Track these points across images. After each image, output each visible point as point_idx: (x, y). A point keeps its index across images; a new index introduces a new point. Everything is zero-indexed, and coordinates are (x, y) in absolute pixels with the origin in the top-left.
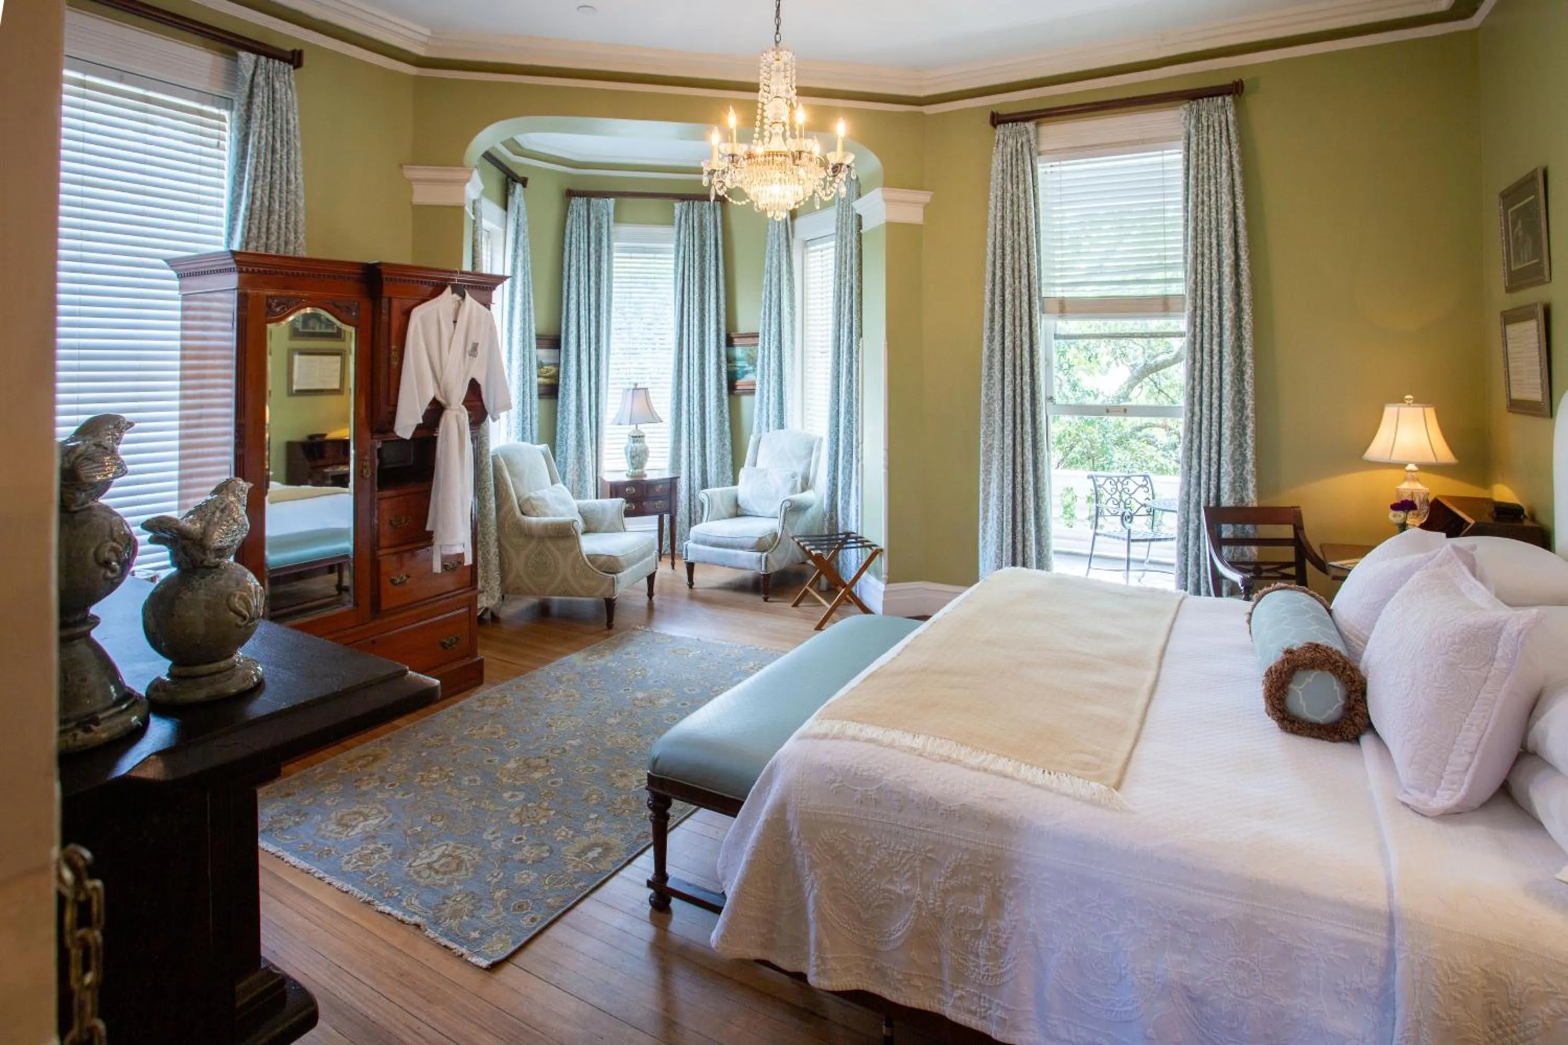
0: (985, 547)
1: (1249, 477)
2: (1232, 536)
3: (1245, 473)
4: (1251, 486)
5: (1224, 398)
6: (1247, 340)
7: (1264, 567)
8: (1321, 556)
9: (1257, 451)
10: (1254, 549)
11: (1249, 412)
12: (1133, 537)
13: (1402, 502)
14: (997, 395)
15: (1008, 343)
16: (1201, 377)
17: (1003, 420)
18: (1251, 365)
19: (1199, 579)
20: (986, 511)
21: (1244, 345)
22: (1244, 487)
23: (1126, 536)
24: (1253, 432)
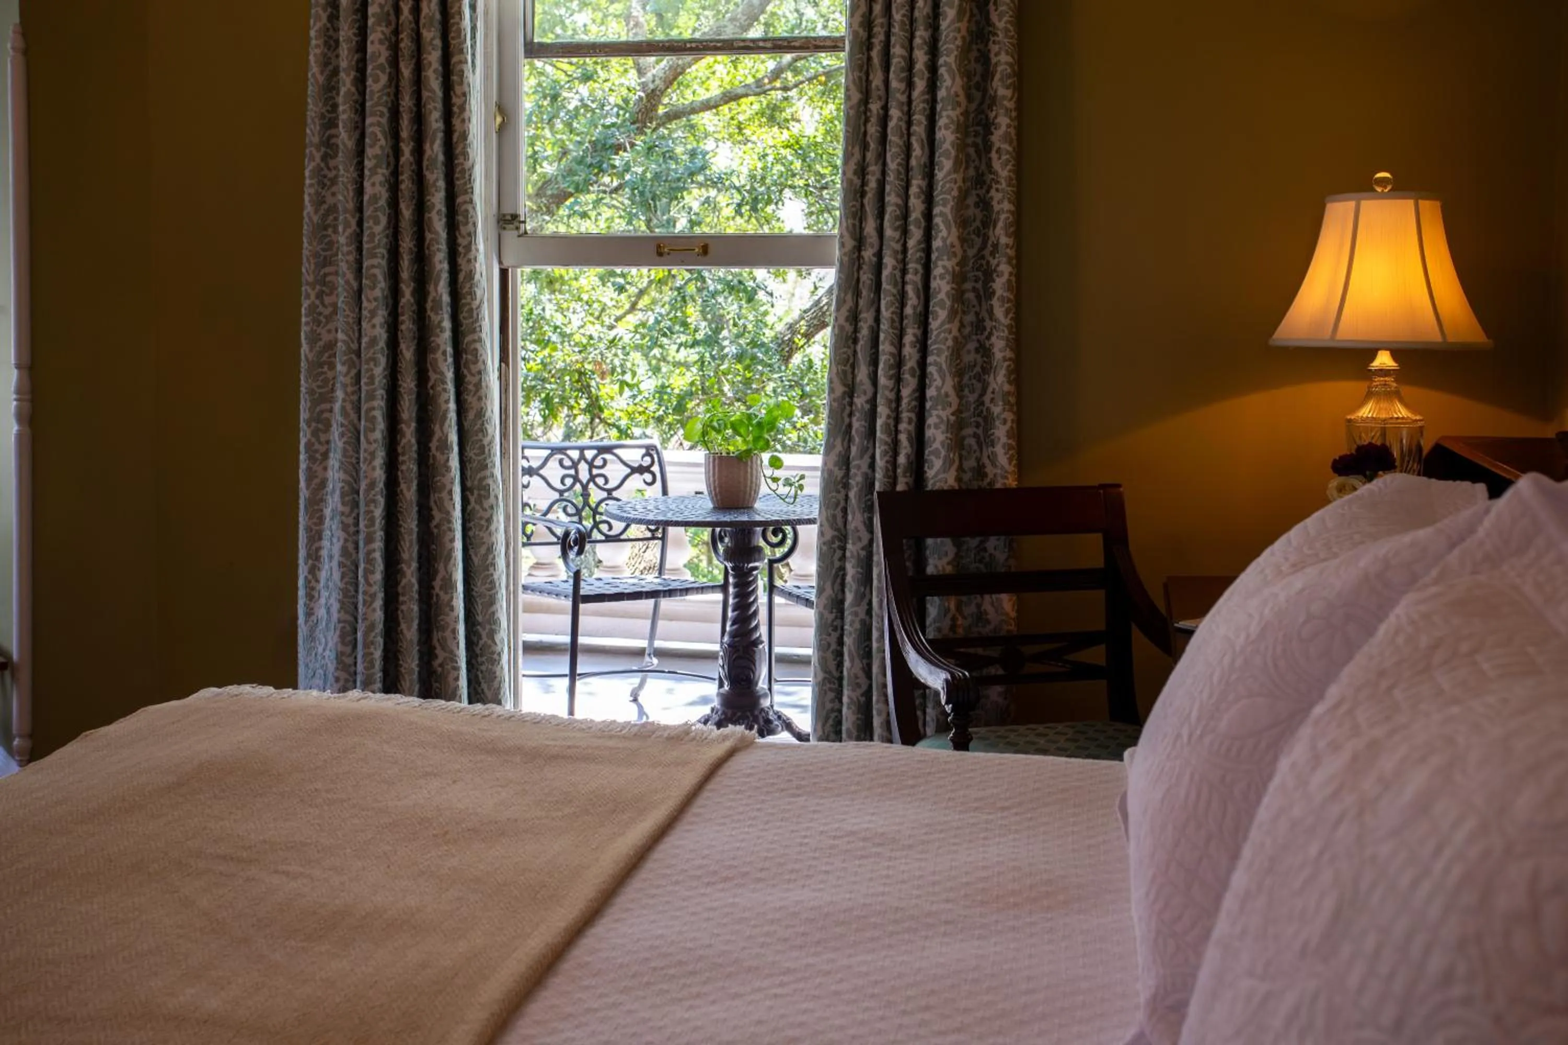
0: (311, 637)
1: (997, 410)
2: (949, 569)
3: (987, 398)
4: (1001, 432)
5: (938, 196)
6: (1001, 36)
7: (1029, 650)
8: (1163, 610)
9: (1017, 343)
10: (1007, 601)
11: (1001, 234)
12: (585, 590)
13: (1360, 449)
14: (343, 197)
15: (376, 47)
16: (883, 139)
17: (359, 271)
18: (1010, 105)
19: (868, 694)
20: (315, 536)
21: (994, 48)
22: (985, 440)
23: (569, 587)
24: (1009, 286)
